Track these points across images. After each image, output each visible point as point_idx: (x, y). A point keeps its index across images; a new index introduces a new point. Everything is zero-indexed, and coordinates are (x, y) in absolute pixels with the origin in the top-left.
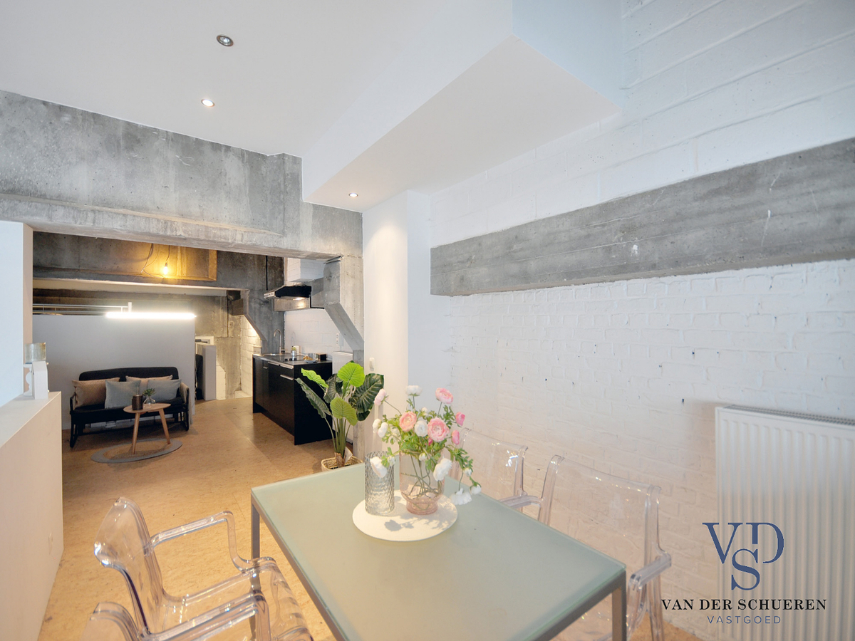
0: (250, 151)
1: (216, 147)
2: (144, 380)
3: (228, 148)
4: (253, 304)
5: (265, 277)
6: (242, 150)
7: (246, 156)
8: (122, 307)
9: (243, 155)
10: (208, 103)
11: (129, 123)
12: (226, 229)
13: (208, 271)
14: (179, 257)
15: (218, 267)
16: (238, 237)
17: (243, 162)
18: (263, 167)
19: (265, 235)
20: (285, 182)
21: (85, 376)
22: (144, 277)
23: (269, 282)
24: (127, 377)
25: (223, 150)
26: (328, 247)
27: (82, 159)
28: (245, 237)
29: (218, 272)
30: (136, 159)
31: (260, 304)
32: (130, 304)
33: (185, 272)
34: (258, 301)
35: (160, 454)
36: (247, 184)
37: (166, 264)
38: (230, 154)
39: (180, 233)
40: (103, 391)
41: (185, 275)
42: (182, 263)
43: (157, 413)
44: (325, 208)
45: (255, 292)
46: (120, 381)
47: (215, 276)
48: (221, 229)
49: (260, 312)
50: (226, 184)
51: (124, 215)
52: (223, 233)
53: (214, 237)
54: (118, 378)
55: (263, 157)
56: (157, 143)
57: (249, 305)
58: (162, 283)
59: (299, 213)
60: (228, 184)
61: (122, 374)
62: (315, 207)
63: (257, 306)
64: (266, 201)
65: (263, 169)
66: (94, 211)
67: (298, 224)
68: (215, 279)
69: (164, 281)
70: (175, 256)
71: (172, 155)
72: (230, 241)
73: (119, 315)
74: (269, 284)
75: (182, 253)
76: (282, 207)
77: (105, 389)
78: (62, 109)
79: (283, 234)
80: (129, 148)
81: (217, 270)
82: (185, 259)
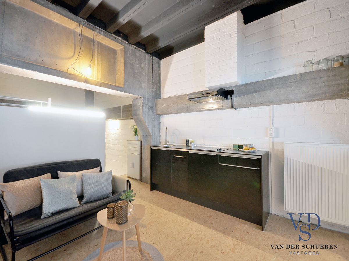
4: (144, 108)
5: (151, 89)
8: (42, 102)
13: (115, 79)
15: (125, 76)
21: (12, 176)
22: (70, 74)
23: (153, 93)
24: (59, 172)
29: (125, 81)
31: (148, 108)
32: (50, 100)
33: (100, 76)
34: (148, 106)
42: (98, 69)
45: (146, 99)
46: (52, 178)
47: (123, 83)
49: (148, 115)
54: (49, 175)
57: (143, 108)
63: (147, 110)
68: (123, 86)
69: (86, 81)
74: (153, 95)
75: (98, 61)
81: (124, 78)
82: (100, 66)
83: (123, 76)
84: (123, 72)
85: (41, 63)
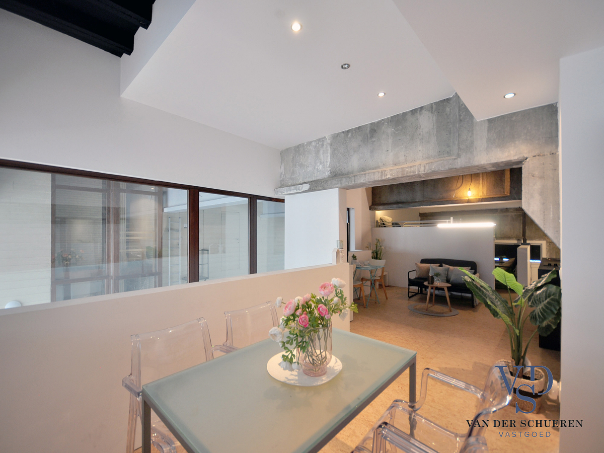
0: (437, 101)
1: (414, 112)
2: (451, 268)
3: (422, 108)
6: (432, 104)
7: (434, 107)
8: (447, 220)
9: (432, 108)
10: (381, 95)
11: (371, 124)
12: (413, 166)
13: (504, 189)
14: (481, 182)
15: (511, 184)
16: (422, 169)
17: (432, 112)
18: (447, 108)
19: (442, 161)
20: (459, 113)
21: (423, 261)
24: (443, 264)
25: (418, 112)
26: (506, 154)
27: (355, 151)
28: (427, 167)
29: (512, 187)
30: (374, 141)
32: (452, 218)
33: (485, 192)
35: (441, 315)
36: (435, 127)
37: (469, 189)
38: (423, 111)
39: (389, 176)
40: (428, 271)
41: (485, 195)
42: (483, 186)
43: (442, 289)
44: (503, 117)
46: (439, 266)
47: (509, 192)
48: (411, 167)
50: (420, 134)
51: (365, 174)
52: (412, 169)
53: (407, 173)
55: (448, 100)
56: (383, 128)
58: (467, 203)
59: (472, 134)
60: (421, 133)
61: (440, 262)
62: (490, 121)
64: (450, 133)
65: (448, 109)
66: (354, 176)
67: (472, 142)
68: (509, 194)
69: (469, 201)
70: (478, 182)
71: (390, 130)
72: (416, 173)
73: (446, 226)
75: (483, 179)
76: (457, 135)
77: (429, 270)
78: (348, 131)
79: (459, 156)
80: (372, 137)
81: (510, 187)
82: (486, 183)
83: (509, 184)
84: (509, 180)
85: (442, 198)
